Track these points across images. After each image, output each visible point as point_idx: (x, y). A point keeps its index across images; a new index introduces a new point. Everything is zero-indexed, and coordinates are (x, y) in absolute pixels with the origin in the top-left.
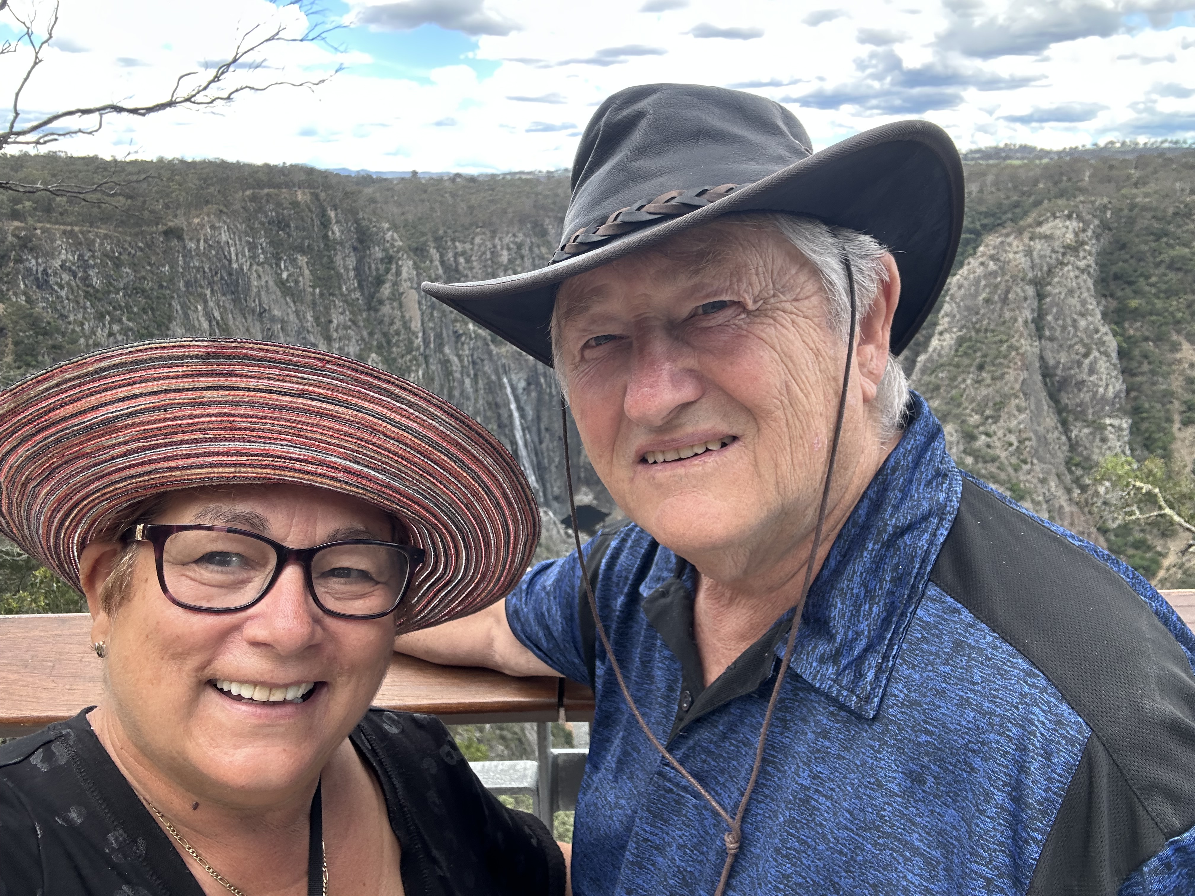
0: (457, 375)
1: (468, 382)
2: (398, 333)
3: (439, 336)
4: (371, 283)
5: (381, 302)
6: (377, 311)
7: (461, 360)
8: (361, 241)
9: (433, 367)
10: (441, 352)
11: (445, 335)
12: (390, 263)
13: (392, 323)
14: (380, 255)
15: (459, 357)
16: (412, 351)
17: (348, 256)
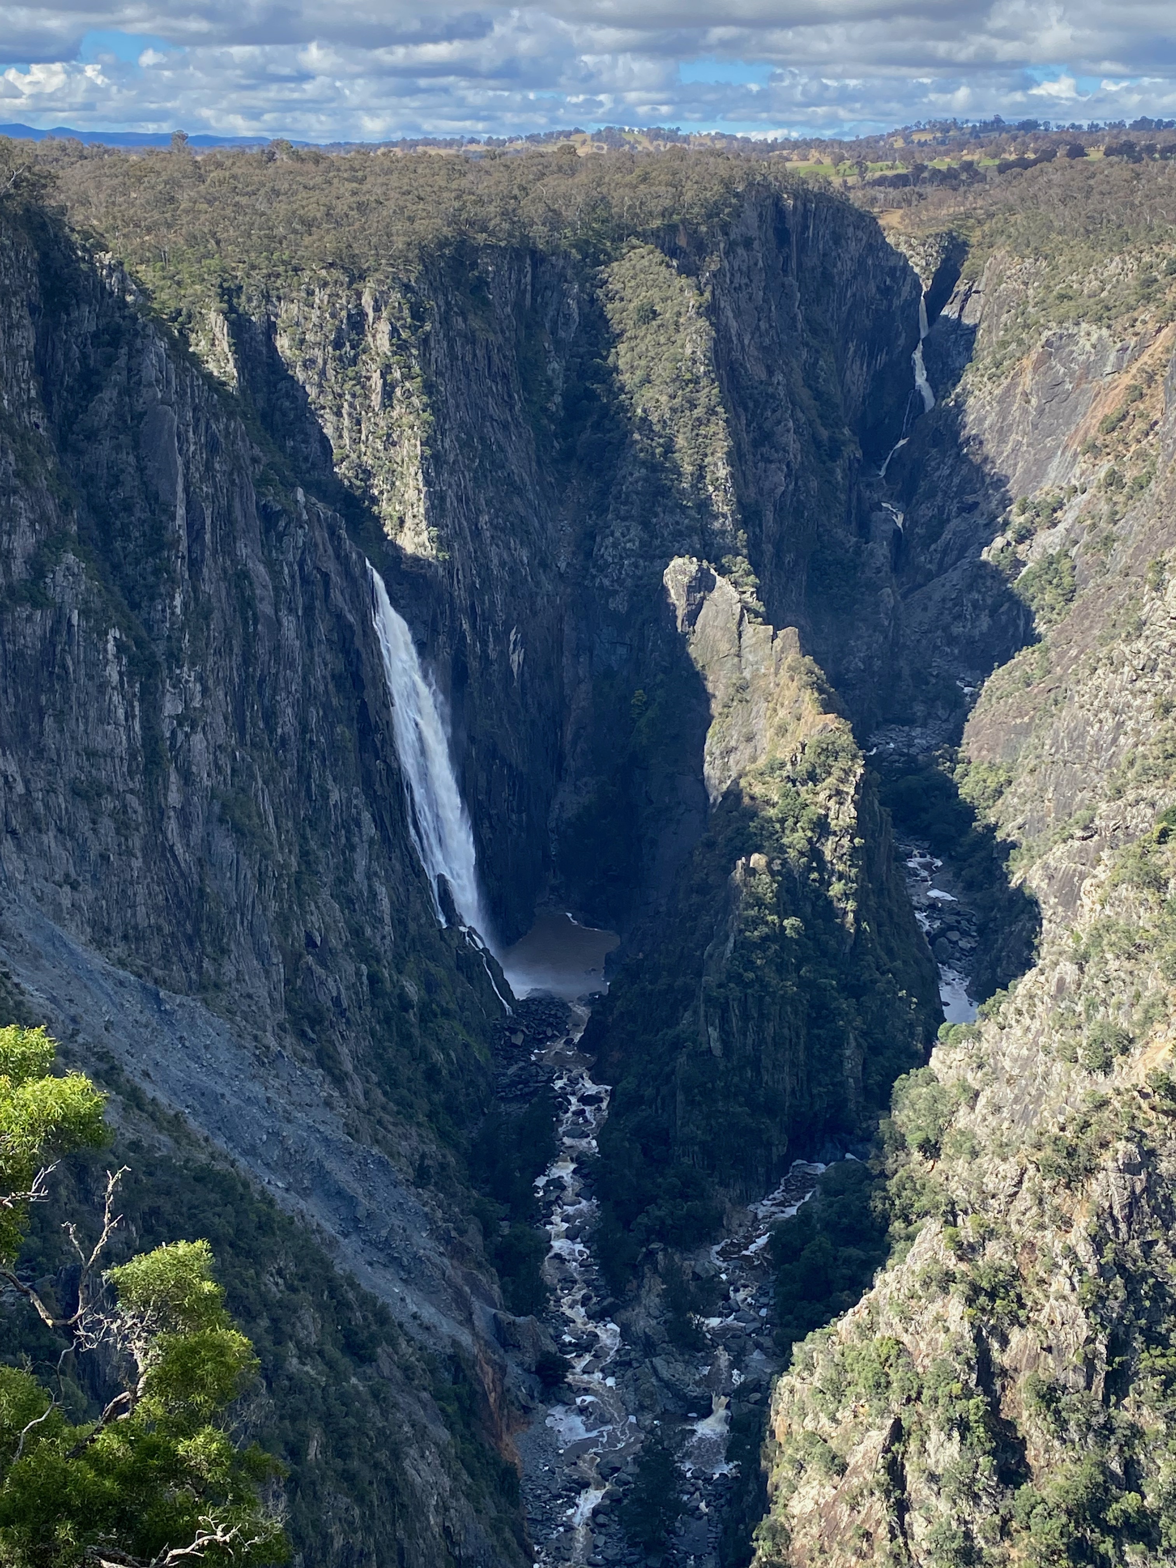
0: (266, 608)
1: (289, 625)
2: (128, 509)
3: (225, 517)
4: (70, 390)
5: (91, 436)
6: (79, 453)
7: (275, 574)
8: (48, 293)
9: (207, 588)
10: (231, 553)
11: (238, 513)
12: (114, 343)
13: (116, 482)
14: (90, 326)
15: (272, 566)
16: (161, 548)
17: (19, 326)
